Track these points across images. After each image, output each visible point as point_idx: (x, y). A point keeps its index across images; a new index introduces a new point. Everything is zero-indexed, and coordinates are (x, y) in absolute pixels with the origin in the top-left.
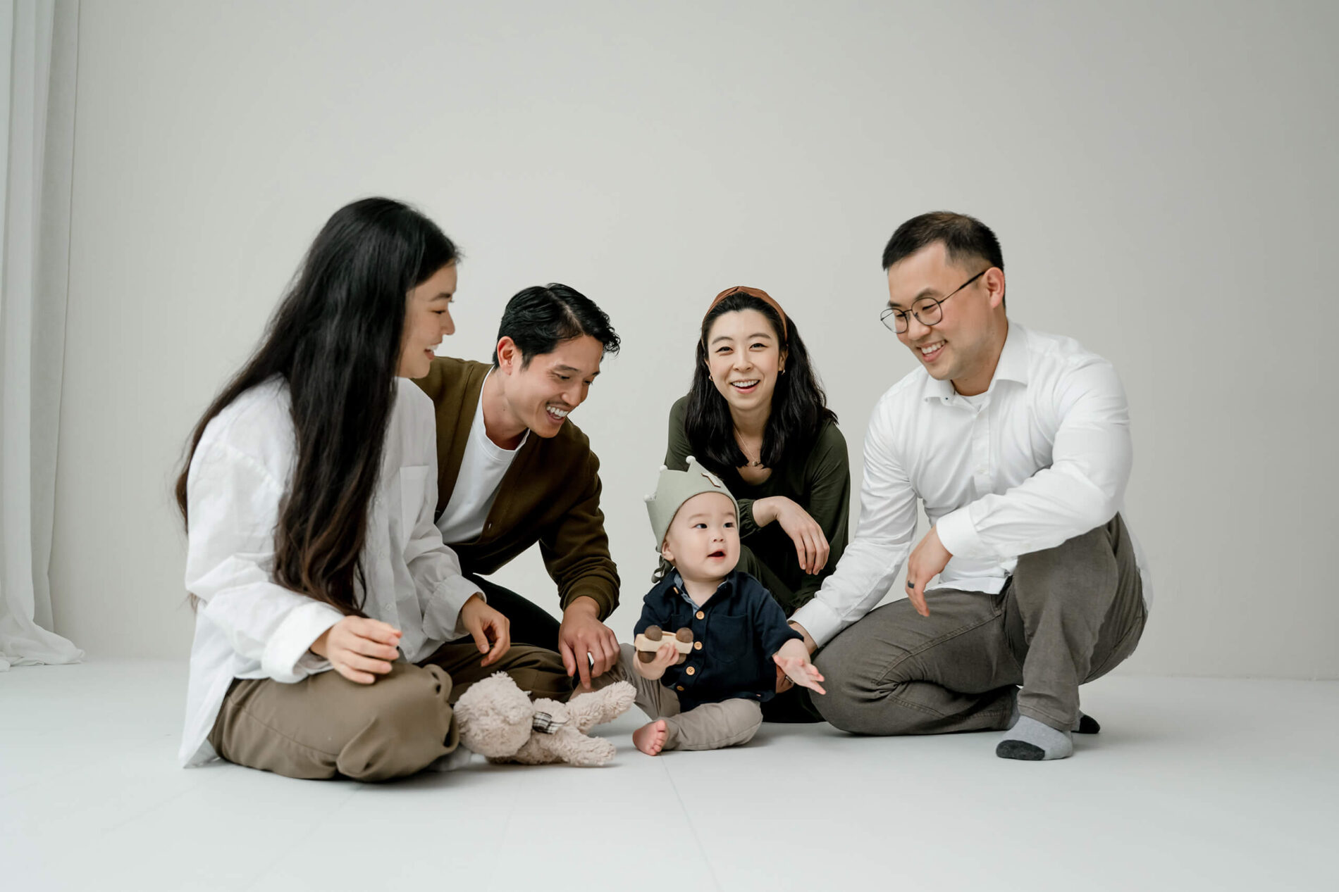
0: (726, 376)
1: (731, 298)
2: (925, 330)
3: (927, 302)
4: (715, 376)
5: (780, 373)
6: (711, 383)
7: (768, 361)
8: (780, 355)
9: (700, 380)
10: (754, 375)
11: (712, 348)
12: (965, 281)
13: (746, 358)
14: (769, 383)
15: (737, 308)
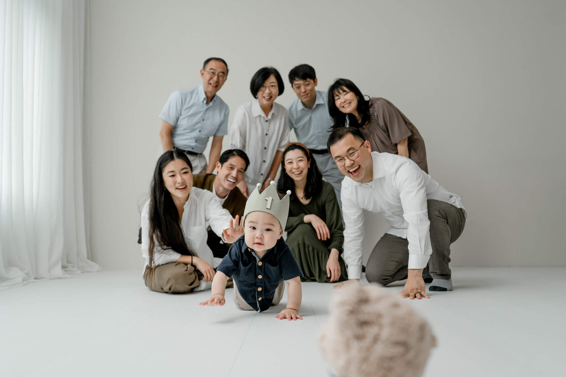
0: (291, 171)
1: (290, 146)
2: (352, 162)
3: (351, 152)
4: (288, 171)
5: (309, 168)
6: (286, 174)
7: (304, 165)
8: (308, 162)
9: (283, 173)
10: (300, 170)
11: (286, 163)
12: (361, 144)
13: (297, 164)
14: (305, 172)
15: (293, 149)
